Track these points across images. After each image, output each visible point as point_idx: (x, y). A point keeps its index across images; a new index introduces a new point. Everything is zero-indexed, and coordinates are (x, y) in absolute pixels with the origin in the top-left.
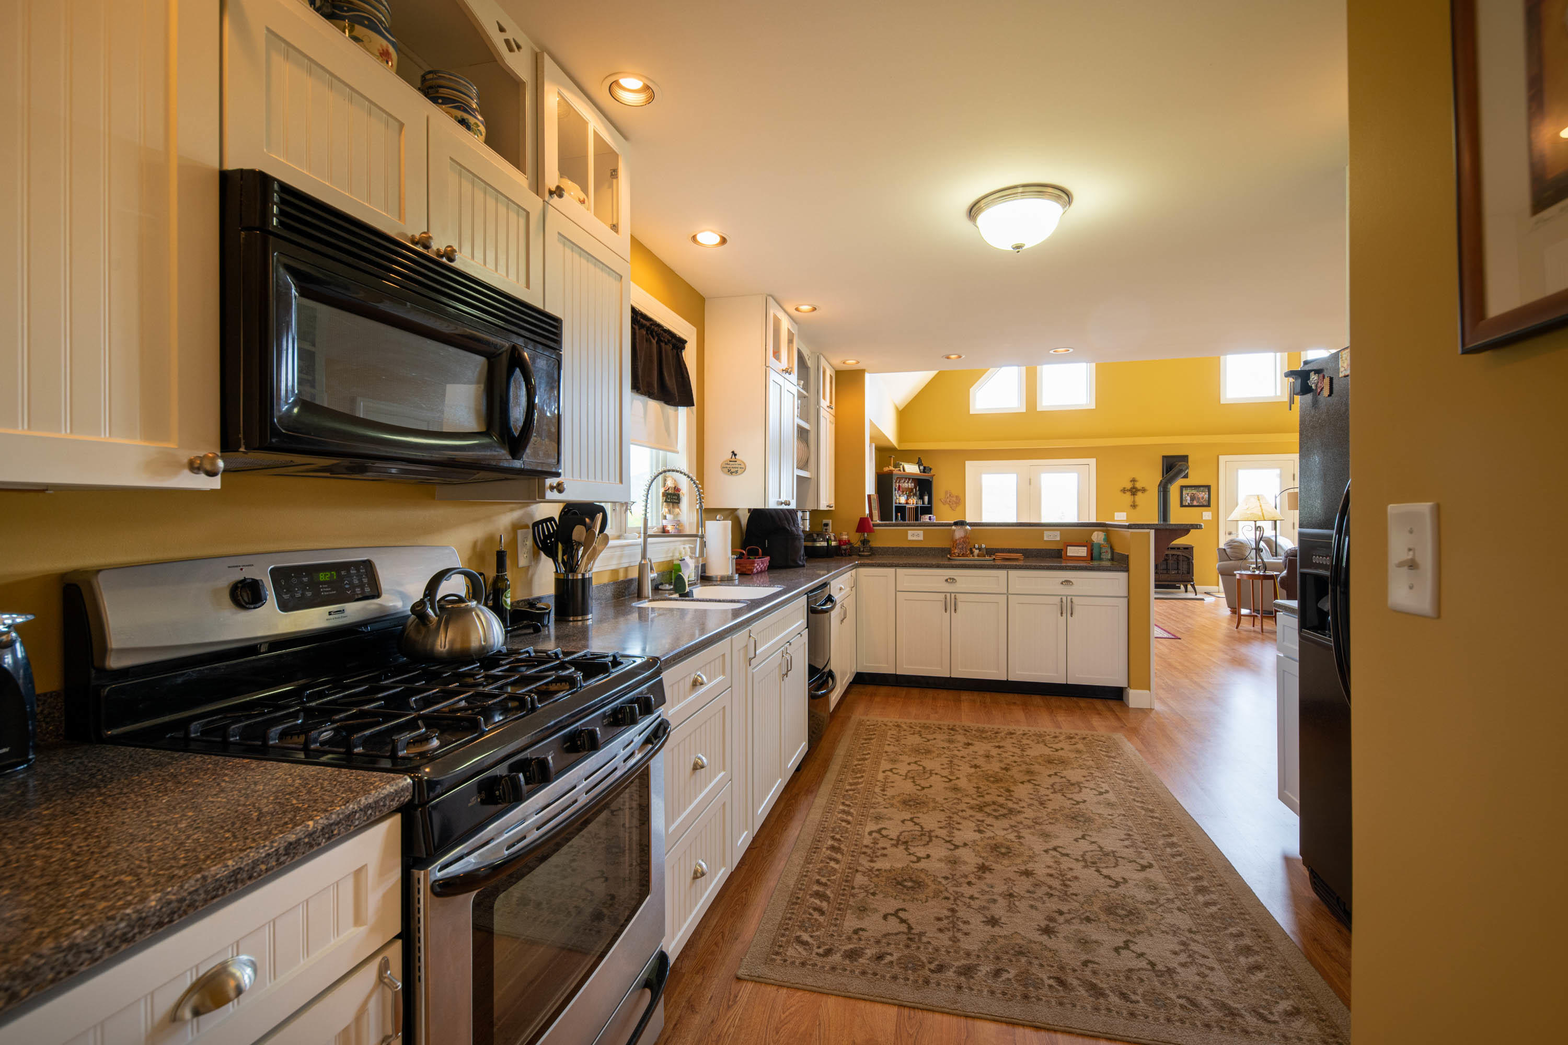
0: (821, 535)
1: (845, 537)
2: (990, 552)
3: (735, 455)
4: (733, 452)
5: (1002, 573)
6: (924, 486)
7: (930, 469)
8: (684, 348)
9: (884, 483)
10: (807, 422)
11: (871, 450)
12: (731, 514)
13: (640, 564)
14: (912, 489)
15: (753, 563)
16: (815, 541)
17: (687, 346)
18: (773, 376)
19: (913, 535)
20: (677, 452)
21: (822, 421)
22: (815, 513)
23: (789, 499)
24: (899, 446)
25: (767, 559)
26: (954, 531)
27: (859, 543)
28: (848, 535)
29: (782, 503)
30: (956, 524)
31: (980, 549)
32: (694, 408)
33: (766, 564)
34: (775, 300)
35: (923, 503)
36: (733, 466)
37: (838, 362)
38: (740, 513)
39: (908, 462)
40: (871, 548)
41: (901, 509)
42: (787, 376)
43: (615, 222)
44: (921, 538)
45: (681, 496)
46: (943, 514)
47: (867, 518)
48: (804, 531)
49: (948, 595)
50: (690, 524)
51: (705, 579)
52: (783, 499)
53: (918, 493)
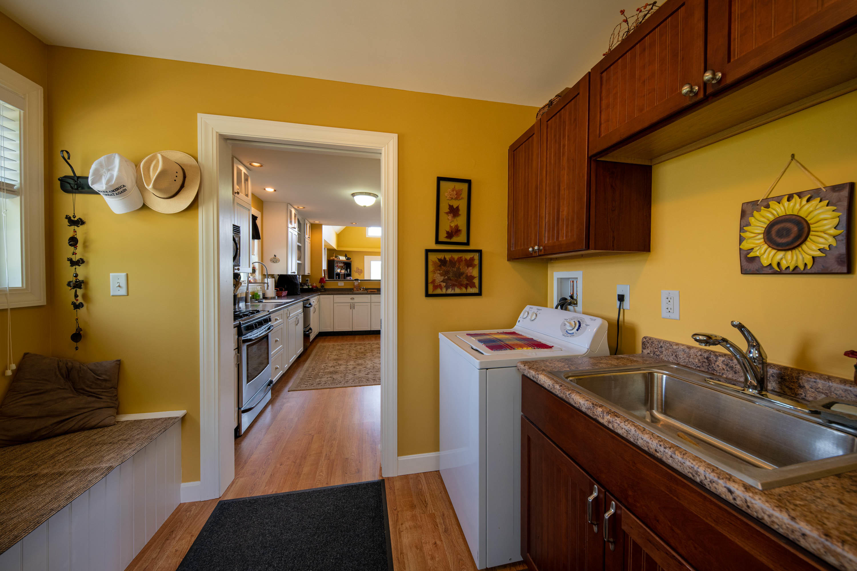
0: (305, 284)
1: (315, 285)
2: (366, 289)
3: (276, 256)
4: (275, 255)
5: (369, 296)
6: (348, 265)
7: (350, 259)
8: (257, 220)
9: (331, 264)
10: (300, 243)
11: (325, 251)
12: (272, 276)
13: (246, 292)
14: (343, 267)
15: (282, 293)
16: (303, 286)
17: (258, 219)
18: (290, 230)
19: (340, 284)
20: (254, 255)
21: (306, 243)
22: (303, 276)
23: (295, 271)
24: (337, 249)
25: (287, 292)
26: (354, 282)
27: (320, 287)
28: (316, 284)
29: (292, 273)
30: (355, 280)
31: (363, 288)
32: (260, 240)
33: (286, 293)
34: (290, 205)
35: (347, 272)
36: (275, 260)
37: (312, 221)
38: (275, 276)
39: (341, 255)
40: (325, 289)
41: (338, 274)
42: (294, 229)
43: (247, 193)
44: (343, 285)
45: (256, 270)
46: (355, 275)
47: (323, 278)
48: (300, 283)
49: (352, 304)
50: (259, 280)
51: (265, 298)
52: (293, 271)
53: (345, 268)
